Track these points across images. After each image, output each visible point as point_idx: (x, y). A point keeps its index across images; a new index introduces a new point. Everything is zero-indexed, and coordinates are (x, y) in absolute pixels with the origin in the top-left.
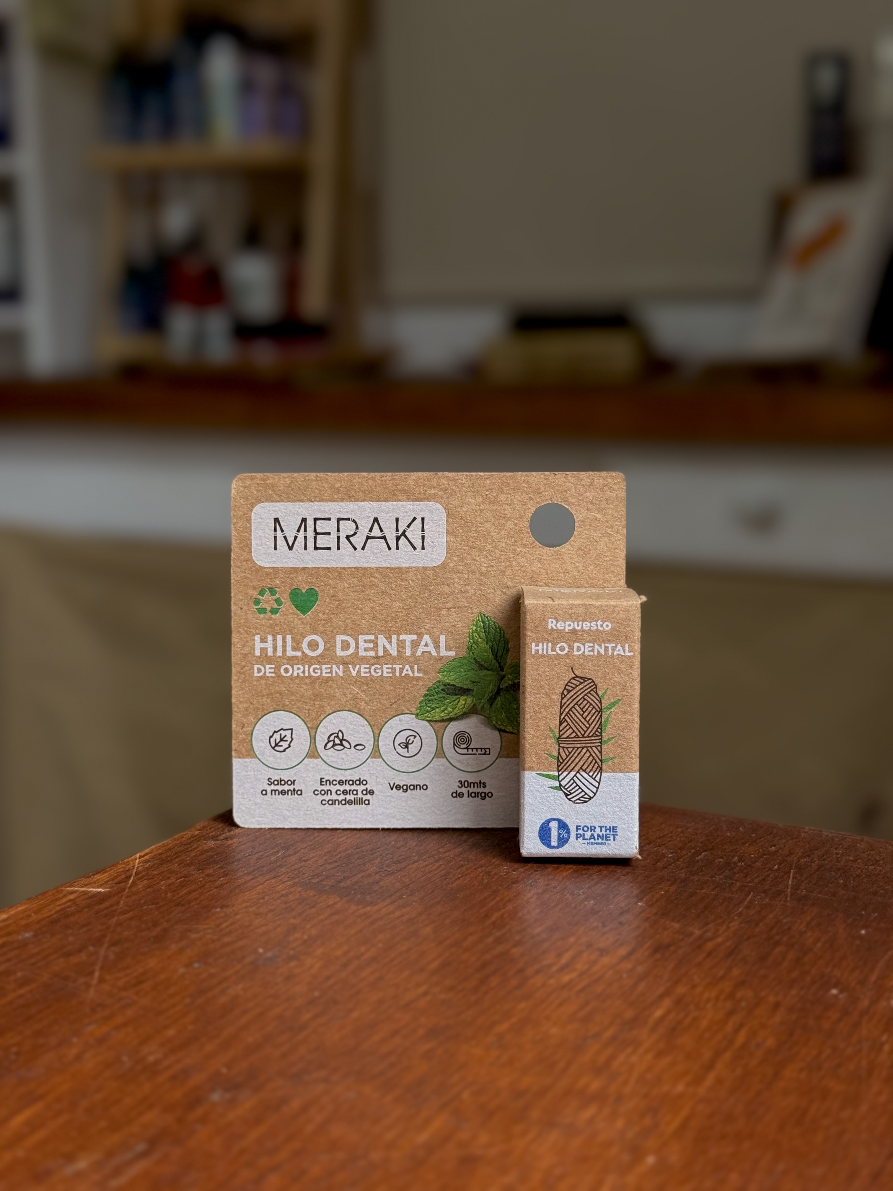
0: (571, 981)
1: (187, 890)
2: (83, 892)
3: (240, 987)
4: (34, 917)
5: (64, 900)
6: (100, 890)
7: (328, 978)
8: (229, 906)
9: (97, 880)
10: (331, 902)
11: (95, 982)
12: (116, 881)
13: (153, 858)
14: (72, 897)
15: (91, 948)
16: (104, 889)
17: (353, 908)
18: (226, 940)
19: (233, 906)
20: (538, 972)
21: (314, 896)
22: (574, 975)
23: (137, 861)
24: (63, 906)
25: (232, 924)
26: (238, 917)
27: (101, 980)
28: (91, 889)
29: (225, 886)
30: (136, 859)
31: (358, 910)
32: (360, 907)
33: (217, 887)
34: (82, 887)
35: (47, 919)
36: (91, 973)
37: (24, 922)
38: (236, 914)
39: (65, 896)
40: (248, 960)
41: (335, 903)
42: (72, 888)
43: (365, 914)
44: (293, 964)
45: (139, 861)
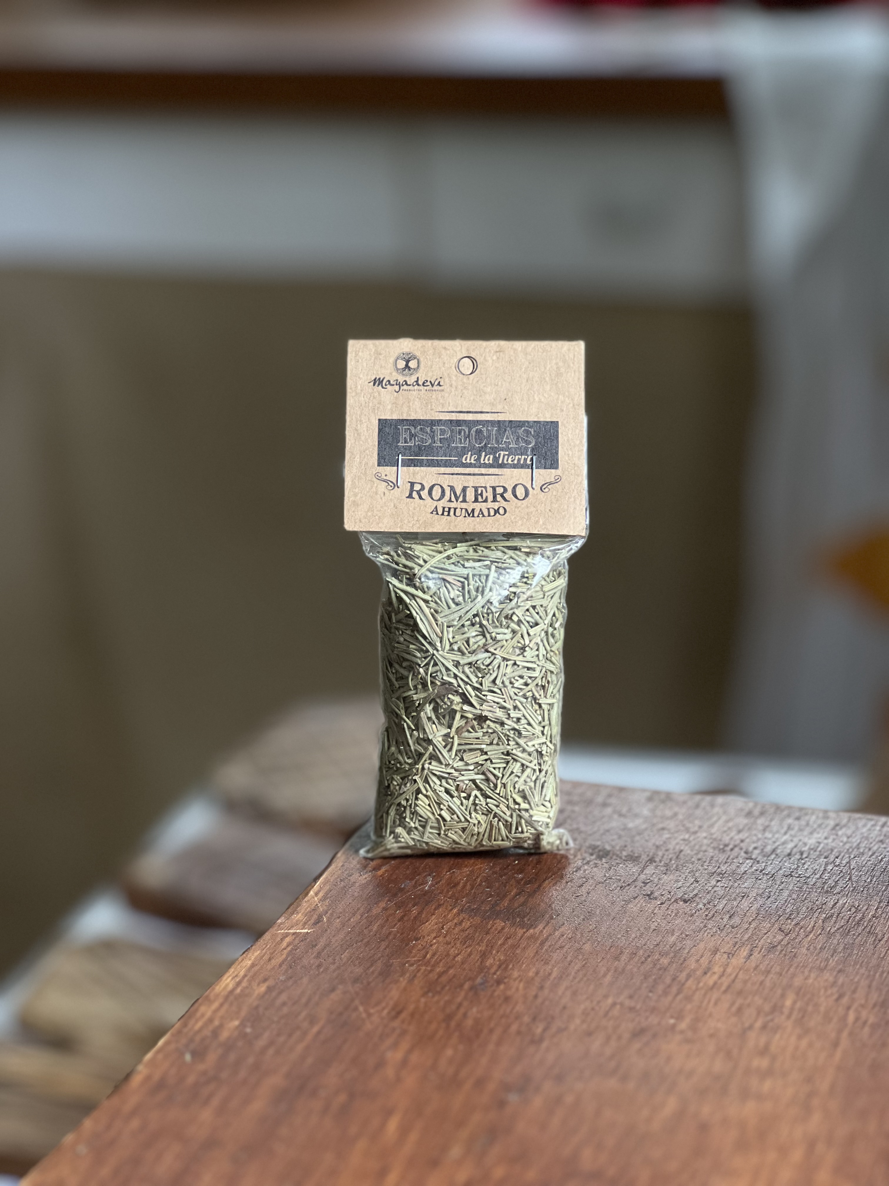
0: (715, 983)
1: (377, 925)
2: (294, 934)
3: (475, 1010)
4: (275, 962)
5: (284, 944)
6: (306, 931)
7: (536, 997)
8: (420, 938)
9: (297, 921)
10: (499, 928)
11: (364, 1015)
12: (312, 921)
13: (327, 894)
14: (288, 940)
15: (340, 987)
16: (309, 930)
17: (520, 932)
18: (438, 970)
19: (424, 937)
20: (689, 976)
21: (482, 922)
22: (715, 977)
23: (316, 899)
24: (289, 949)
25: (434, 955)
26: (434, 947)
27: (369, 1015)
28: (299, 931)
29: (406, 918)
30: (314, 898)
31: (524, 933)
32: (525, 930)
33: (399, 921)
34: (290, 929)
35: (285, 963)
36: (356, 1009)
37: (269, 967)
38: (431, 945)
39: (282, 940)
40: (467, 986)
41: (503, 928)
42: (283, 931)
43: (532, 936)
44: (502, 987)
45: (318, 899)
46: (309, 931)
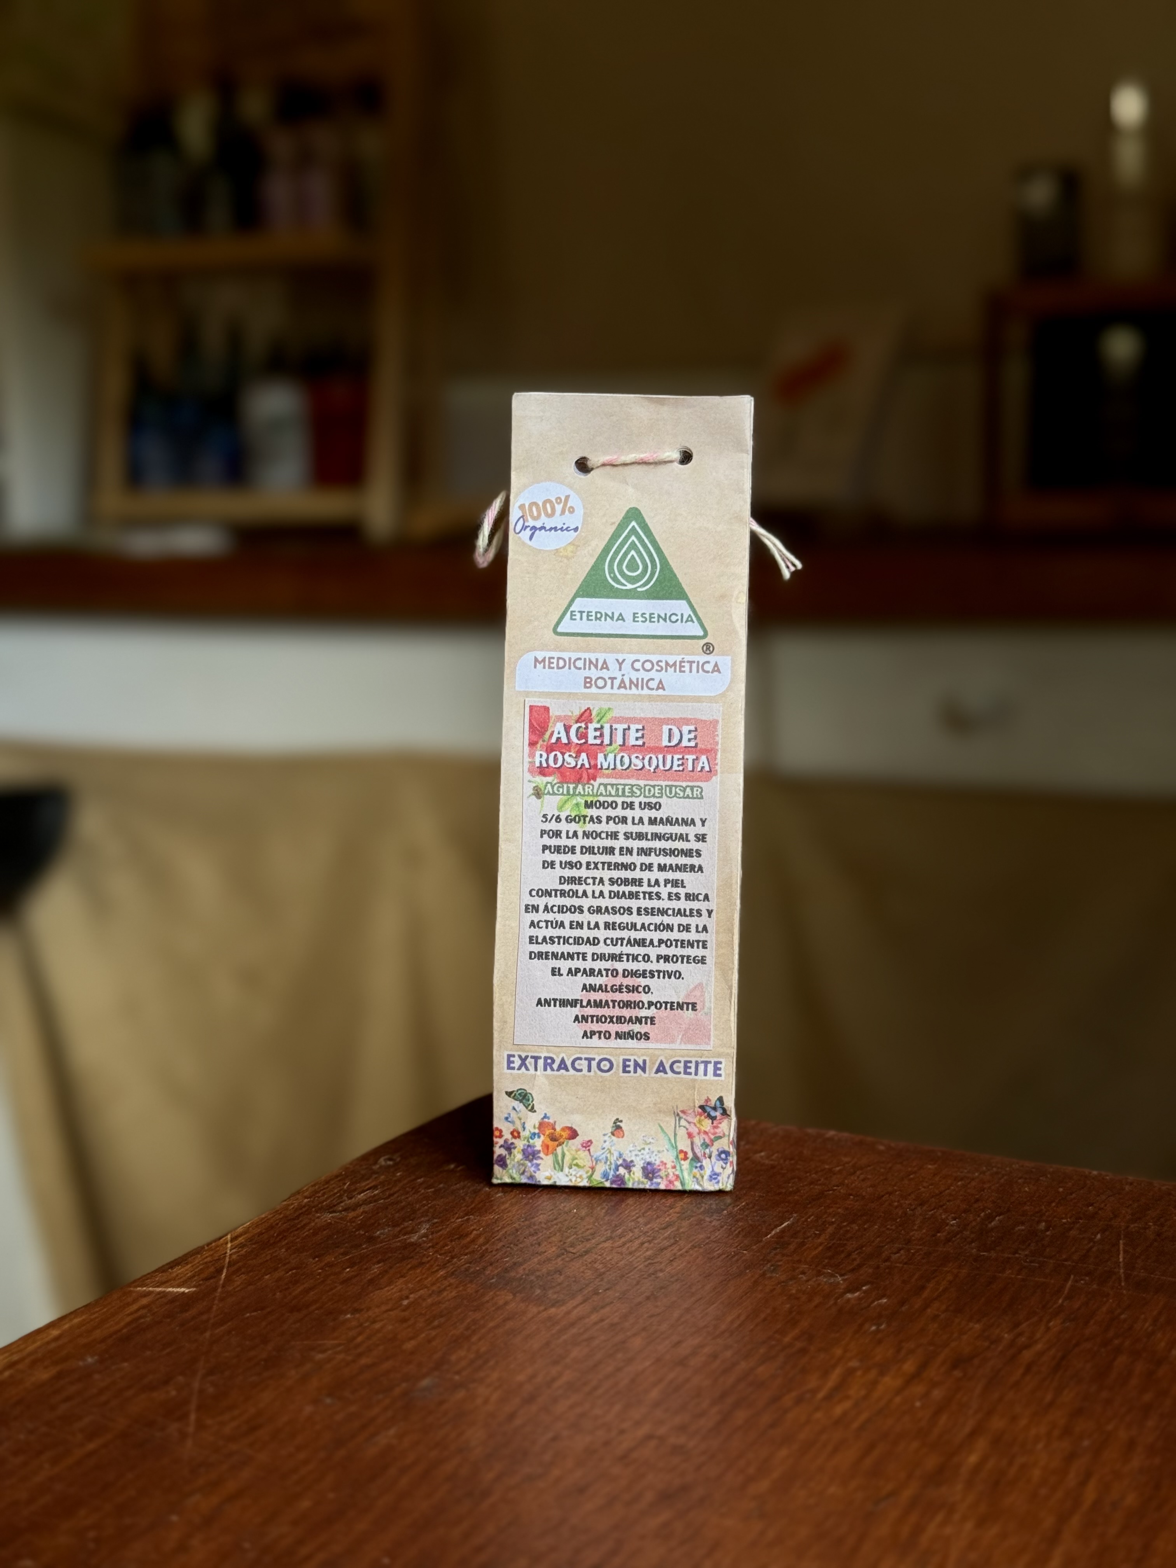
0: (845, 1415)
1: (301, 1288)
2: (159, 1293)
3: (392, 1432)
4: (98, 1334)
5: (135, 1307)
6: (182, 1290)
7: (512, 1416)
8: (362, 1310)
9: (177, 1275)
12: (202, 1276)
13: (250, 1240)
14: (145, 1301)
15: (181, 1379)
16: (188, 1288)
17: (533, 1310)
18: (364, 1361)
19: (369, 1309)
23: (229, 1245)
24: (136, 1315)
25: (370, 1337)
26: (377, 1326)
27: (200, 1427)
28: (170, 1289)
29: (354, 1281)
30: (227, 1243)
31: (539, 1313)
32: (542, 1308)
33: (344, 1282)
34: (158, 1287)
35: (115, 1336)
36: (185, 1416)
37: (84, 1341)
38: (374, 1322)
39: (135, 1301)
40: (397, 1391)
41: (506, 1303)
42: (145, 1288)
43: (550, 1318)
44: (461, 1394)
45: (231, 1246)
46: (187, 1291)
